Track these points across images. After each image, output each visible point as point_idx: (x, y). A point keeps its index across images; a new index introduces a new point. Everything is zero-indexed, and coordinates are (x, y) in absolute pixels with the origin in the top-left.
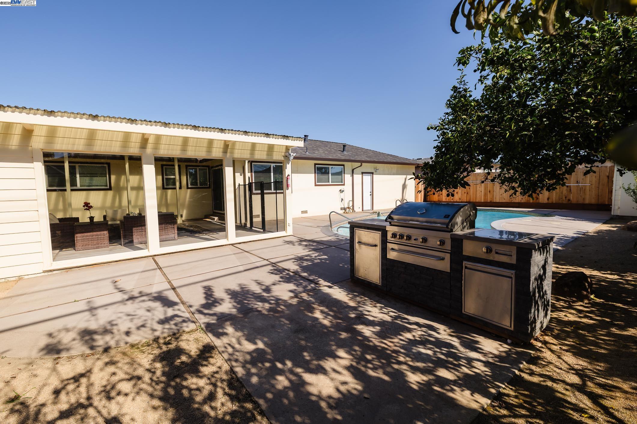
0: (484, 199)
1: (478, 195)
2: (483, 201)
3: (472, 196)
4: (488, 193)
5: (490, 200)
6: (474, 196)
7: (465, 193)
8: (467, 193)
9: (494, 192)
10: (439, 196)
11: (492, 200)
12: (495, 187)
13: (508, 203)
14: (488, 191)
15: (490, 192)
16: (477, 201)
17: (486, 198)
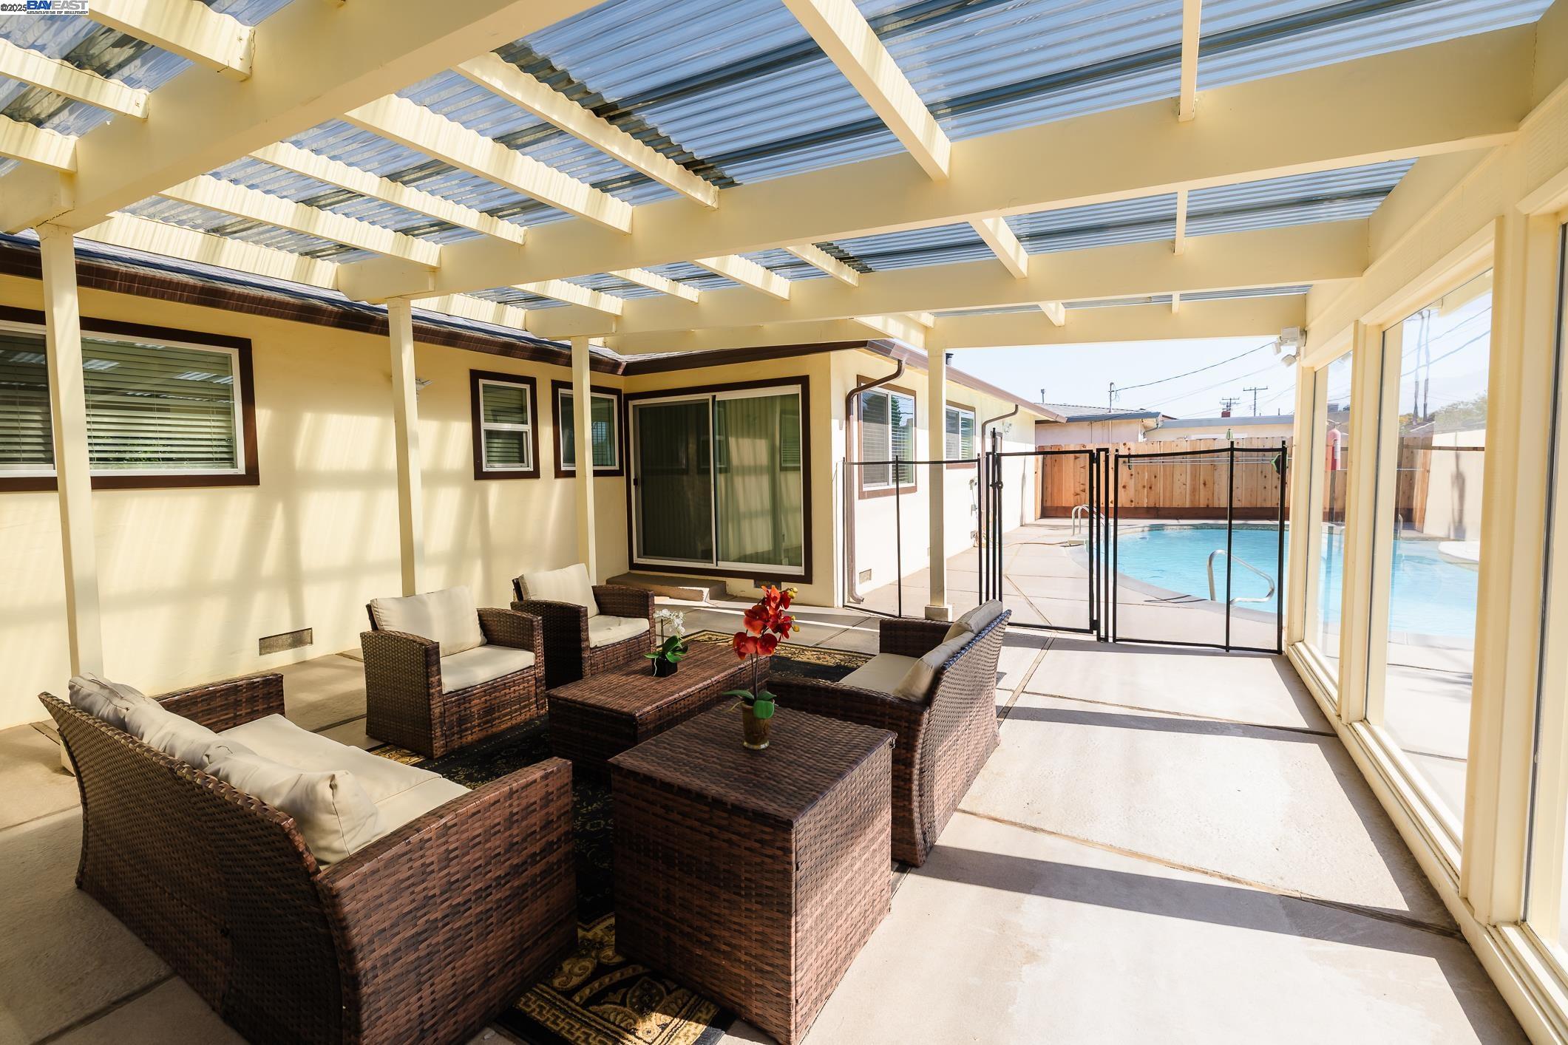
0: (1192, 501)
1: (1177, 492)
2: (1188, 505)
3: (1162, 494)
4: (1202, 486)
5: (1206, 503)
6: (1168, 494)
7: (1144, 487)
8: (1151, 488)
9: (1216, 485)
10: (1077, 494)
11: (1210, 502)
12: (1216, 474)
13: (1247, 508)
14: (1202, 482)
15: (1205, 484)
16: (1175, 505)
17: (1197, 497)
